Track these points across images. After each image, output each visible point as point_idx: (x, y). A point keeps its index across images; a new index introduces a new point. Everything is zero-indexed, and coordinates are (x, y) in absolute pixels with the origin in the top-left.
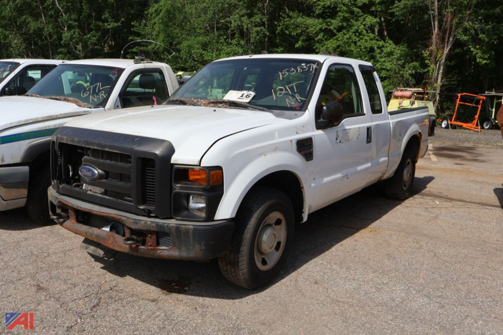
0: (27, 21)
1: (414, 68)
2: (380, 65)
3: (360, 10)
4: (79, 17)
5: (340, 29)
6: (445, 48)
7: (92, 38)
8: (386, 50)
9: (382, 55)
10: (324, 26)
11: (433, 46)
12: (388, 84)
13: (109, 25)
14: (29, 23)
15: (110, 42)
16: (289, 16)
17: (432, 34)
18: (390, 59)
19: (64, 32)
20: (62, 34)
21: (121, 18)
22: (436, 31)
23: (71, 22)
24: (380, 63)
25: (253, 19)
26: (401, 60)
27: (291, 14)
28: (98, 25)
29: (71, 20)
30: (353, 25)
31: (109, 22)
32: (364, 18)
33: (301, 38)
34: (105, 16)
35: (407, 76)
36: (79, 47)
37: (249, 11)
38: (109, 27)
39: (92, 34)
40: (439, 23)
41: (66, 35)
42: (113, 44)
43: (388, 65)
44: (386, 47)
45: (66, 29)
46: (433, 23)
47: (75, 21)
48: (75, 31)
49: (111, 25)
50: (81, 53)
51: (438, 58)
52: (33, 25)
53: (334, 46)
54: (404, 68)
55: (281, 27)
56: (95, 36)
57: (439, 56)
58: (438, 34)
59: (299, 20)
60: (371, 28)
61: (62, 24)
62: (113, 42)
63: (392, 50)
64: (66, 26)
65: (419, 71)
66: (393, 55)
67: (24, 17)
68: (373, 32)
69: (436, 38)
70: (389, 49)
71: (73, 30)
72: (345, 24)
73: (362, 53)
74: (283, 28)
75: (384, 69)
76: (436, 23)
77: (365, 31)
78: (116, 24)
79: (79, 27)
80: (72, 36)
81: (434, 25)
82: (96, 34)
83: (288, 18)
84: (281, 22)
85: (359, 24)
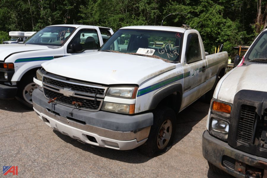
0: (21, 4)
1: (244, 34)
2: (224, 33)
3: (212, 2)
4: (50, 3)
5: (202, 12)
6: (265, 24)
7: (57, 14)
8: (227, 24)
9: (225, 27)
10: (192, 10)
11: (258, 22)
12: (229, 43)
13: (67, 7)
14: (21, 5)
15: (68, 17)
16: (172, 4)
17: (258, 16)
18: (230, 29)
19: (41, 11)
20: (40, 11)
21: (74, 4)
22: (259, 14)
23: (45, 5)
24: (224, 32)
25: (151, 6)
26: (236, 30)
27: (173, 3)
28: (61, 7)
29: (45, 4)
30: (209, 10)
31: (67, 6)
32: (215, 6)
33: (178, 17)
34: (65, 2)
35: (239, 39)
36: (50, 19)
37: (148, 1)
38: (67, 8)
39: (57, 12)
40: (262, 10)
41: (43, 12)
42: (69, 18)
43: (229, 33)
44: (228, 22)
45: (42, 9)
46: (258, 10)
47: (48, 4)
48: (48, 10)
49: (68, 7)
50: (50, 23)
51: (261, 29)
52: (24, 6)
53: (198, 21)
54: (238, 34)
55: (166, 10)
56: (58, 13)
57: (262, 28)
58: (261, 16)
59: (177, 6)
60: (220, 12)
61: (40, 6)
62: (69, 17)
63: (231, 24)
64: (42, 7)
65: (246, 36)
66: (231, 27)
67: (19, 2)
68: (220, 14)
69: (259, 18)
70: (229, 24)
71: (47, 9)
72: (205, 9)
73: (214, 26)
74: (167, 11)
75: (227, 35)
76: (260, 10)
77: (216, 14)
78: (71, 7)
79: (50, 8)
80: (46, 13)
81: (259, 10)
82: (60, 12)
83: (171, 5)
84: (166, 7)
85: (213, 9)
